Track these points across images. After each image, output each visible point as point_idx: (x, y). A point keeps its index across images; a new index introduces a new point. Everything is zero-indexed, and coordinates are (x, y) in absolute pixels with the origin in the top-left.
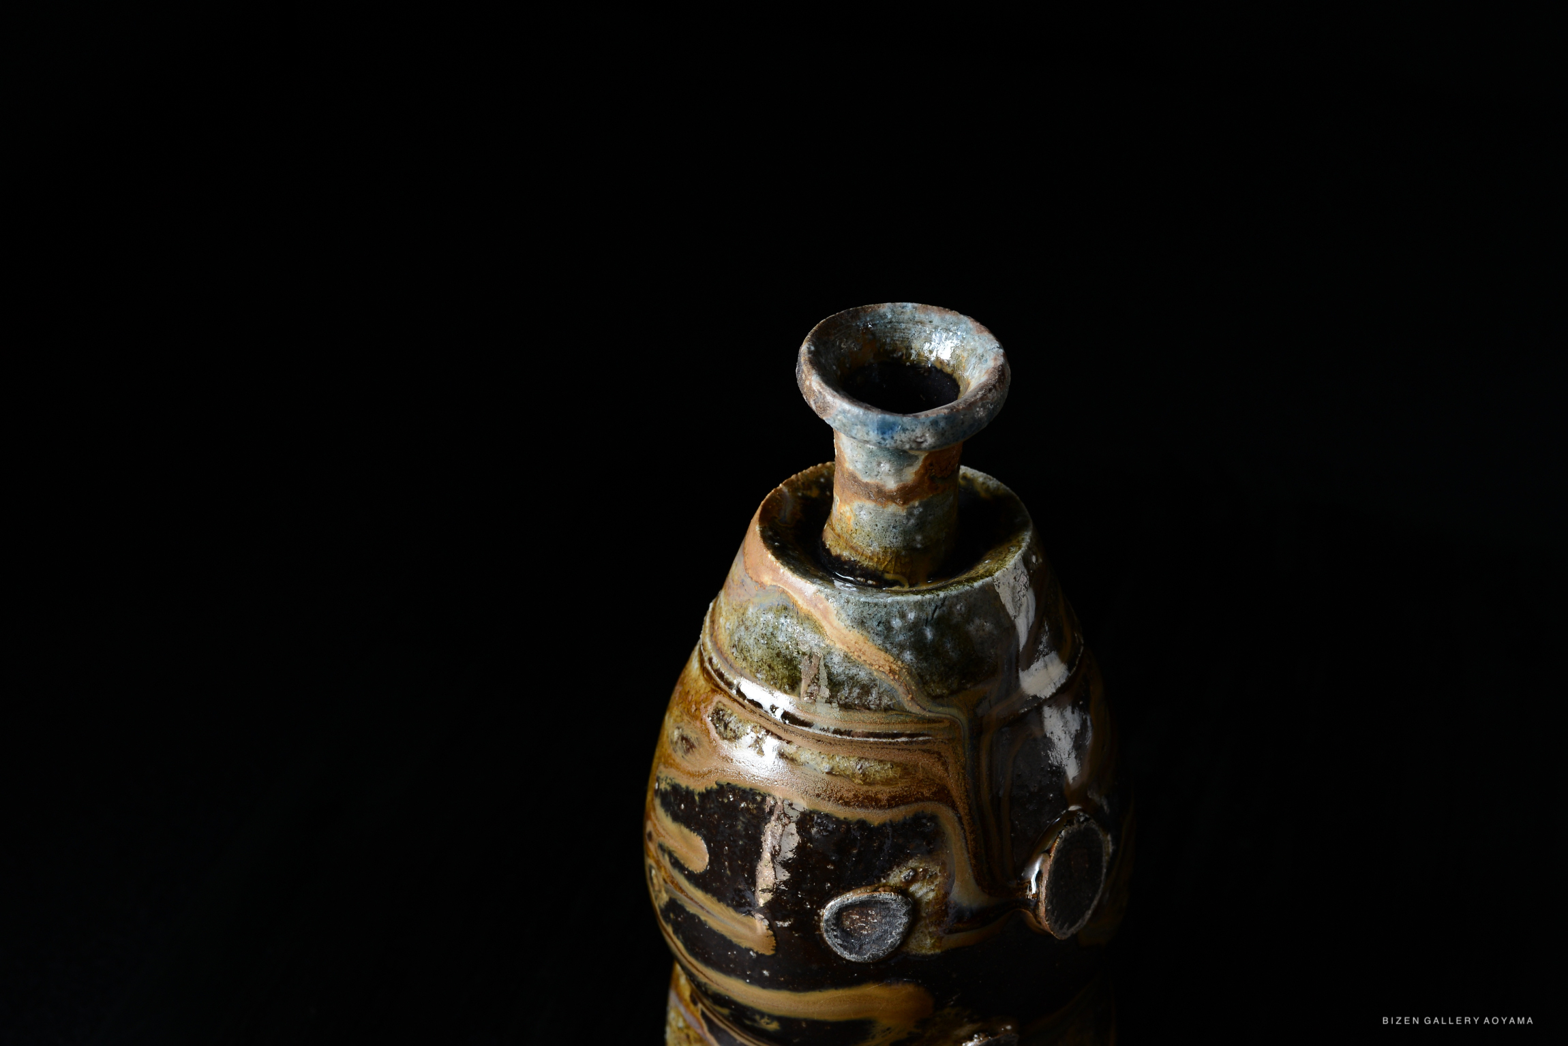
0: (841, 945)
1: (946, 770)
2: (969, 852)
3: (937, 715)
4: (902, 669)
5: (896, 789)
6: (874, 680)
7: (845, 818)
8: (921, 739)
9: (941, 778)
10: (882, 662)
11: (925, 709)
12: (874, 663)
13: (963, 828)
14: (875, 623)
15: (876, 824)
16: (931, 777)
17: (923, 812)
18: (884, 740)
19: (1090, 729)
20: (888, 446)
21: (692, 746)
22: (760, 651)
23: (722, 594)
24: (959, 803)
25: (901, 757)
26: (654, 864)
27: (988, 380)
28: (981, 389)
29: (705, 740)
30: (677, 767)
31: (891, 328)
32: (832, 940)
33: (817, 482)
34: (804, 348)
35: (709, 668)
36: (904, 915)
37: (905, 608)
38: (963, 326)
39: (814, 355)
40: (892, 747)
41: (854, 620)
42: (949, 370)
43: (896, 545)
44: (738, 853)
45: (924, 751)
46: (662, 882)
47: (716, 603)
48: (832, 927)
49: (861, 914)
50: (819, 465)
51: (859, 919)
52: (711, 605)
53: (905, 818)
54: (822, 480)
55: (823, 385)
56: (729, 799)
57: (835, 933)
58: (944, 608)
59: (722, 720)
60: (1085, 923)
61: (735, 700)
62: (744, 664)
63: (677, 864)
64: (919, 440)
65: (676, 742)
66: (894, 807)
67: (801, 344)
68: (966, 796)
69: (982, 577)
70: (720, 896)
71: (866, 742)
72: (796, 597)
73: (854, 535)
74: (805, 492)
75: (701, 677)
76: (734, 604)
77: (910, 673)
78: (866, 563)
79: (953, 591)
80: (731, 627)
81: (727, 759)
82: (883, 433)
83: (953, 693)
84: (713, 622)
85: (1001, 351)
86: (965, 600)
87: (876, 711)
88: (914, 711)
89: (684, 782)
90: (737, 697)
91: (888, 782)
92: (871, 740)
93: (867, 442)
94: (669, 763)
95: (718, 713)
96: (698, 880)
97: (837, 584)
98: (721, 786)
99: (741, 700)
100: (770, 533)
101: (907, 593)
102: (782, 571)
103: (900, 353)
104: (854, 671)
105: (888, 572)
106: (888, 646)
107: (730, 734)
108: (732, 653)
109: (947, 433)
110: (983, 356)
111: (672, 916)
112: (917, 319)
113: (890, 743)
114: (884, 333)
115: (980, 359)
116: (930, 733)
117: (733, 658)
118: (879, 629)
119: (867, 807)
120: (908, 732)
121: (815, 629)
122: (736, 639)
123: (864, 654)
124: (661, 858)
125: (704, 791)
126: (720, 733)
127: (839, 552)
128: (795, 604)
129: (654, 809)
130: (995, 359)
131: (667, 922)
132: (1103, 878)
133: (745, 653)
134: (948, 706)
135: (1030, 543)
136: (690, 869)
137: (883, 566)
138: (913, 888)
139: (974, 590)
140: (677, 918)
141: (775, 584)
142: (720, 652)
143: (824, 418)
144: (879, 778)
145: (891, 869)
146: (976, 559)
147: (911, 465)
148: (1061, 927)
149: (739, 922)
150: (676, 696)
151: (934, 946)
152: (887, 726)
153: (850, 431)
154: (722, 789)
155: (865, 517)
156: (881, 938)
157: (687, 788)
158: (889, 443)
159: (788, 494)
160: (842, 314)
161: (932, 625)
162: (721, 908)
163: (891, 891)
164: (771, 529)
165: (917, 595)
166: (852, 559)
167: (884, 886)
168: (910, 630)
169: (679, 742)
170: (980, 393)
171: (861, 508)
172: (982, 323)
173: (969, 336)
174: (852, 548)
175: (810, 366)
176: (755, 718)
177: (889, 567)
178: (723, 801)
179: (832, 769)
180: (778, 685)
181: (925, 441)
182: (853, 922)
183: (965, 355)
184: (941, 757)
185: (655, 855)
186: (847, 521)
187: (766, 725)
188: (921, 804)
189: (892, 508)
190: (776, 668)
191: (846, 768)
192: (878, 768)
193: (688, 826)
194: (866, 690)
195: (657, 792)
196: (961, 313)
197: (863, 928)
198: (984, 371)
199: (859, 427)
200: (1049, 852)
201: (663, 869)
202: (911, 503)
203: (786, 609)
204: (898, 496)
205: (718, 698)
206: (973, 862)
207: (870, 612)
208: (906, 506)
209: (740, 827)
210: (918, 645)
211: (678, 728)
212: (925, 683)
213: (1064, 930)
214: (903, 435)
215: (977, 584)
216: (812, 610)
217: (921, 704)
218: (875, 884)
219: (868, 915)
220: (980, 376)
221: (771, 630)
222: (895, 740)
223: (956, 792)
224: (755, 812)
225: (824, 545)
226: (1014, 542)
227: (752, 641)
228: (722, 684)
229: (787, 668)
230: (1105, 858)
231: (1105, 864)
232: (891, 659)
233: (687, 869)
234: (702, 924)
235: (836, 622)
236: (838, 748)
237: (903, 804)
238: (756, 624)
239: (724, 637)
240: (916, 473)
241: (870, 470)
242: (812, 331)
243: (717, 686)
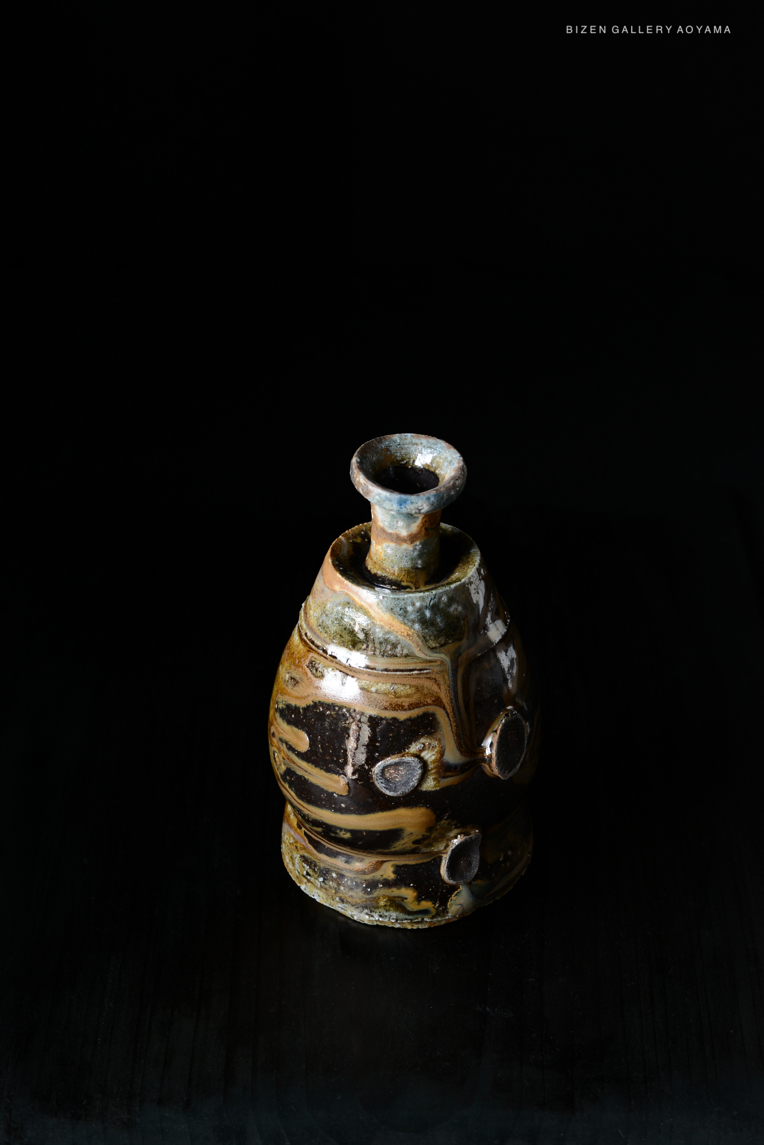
0: (385, 787)
1: (440, 688)
2: (453, 733)
3: (434, 658)
4: (414, 633)
5: (412, 700)
6: (399, 641)
7: (385, 717)
8: (425, 671)
9: (437, 693)
10: (403, 630)
11: (427, 655)
12: (398, 631)
13: (450, 720)
14: (398, 609)
15: (402, 720)
16: (431, 692)
17: (427, 712)
18: (405, 673)
19: (515, 664)
20: (403, 512)
21: (297, 682)
22: (335, 628)
23: (310, 599)
24: (447, 706)
25: (415, 682)
26: (276, 750)
27: (455, 474)
28: (452, 479)
29: (305, 678)
30: (289, 695)
31: (400, 447)
32: (380, 785)
33: (360, 534)
34: (354, 460)
35: (306, 638)
36: (419, 769)
37: (414, 600)
38: (439, 445)
39: (360, 464)
40: (409, 676)
41: (387, 608)
42: (432, 470)
43: (407, 566)
44: (326, 739)
45: (427, 678)
46: (281, 759)
47: (306, 603)
48: (380, 777)
49: (395, 770)
50: (361, 525)
51: (394, 772)
52: (303, 605)
53: (418, 715)
54: (363, 533)
55: (366, 480)
56: (320, 710)
57: (381, 781)
58: (436, 600)
59: (314, 666)
60: (516, 770)
61: (321, 655)
62: (326, 635)
63: (291, 748)
64: (420, 508)
65: (288, 681)
66: (412, 710)
67: (352, 458)
68: (451, 702)
69: (455, 582)
70: (316, 764)
71: (395, 675)
72: (354, 597)
73: (384, 562)
74: (354, 540)
75: (301, 644)
76: (318, 602)
77: (418, 636)
78: (391, 577)
79: (440, 590)
80: (317, 615)
81: (317, 688)
82: (401, 505)
83: (442, 646)
84: (306, 613)
85: (461, 458)
86: (447, 595)
87: (400, 657)
88: (421, 657)
89: (293, 703)
90: (323, 654)
91: (408, 696)
92: (398, 673)
93: (392, 510)
94: (283, 693)
95: (312, 663)
96: (302, 756)
97: (377, 589)
98: (315, 703)
99: (325, 655)
100: (337, 563)
101: (415, 592)
102: (345, 582)
103: (405, 462)
104: (387, 636)
105: (403, 581)
106: (406, 621)
107: (319, 674)
108: (318, 630)
109: (435, 504)
110: (451, 461)
111: (288, 778)
112: (414, 442)
113: (409, 675)
114: (396, 450)
115: (450, 463)
116: (430, 668)
117: (319, 632)
118: (401, 612)
119: (397, 710)
120: (418, 668)
121: (365, 614)
122: (321, 622)
123: (393, 626)
124: (281, 746)
125: (305, 706)
126: (313, 674)
127: (375, 572)
128: (354, 600)
129: (276, 719)
130: (458, 463)
131: (285, 782)
132: (525, 746)
133: (326, 629)
134: (439, 653)
135: (480, 563)
136: (299, 750)
137: (400, 578)
138: (423, 754)
139: (451, 590)
140: (291, 779)
141: (342, 590)
142: (311, 629)
143: (368, 498)
144: (403, 694)
145: (411, 744)
146: (452, 572)
147: (414, 522)
148: (504, 773)
149: (330, 779)
150: (285, 655)
151: (435, 786)
152: (406, 665)
153: (382, 504)
154: (316, 705)
155: (389, 551)
156: (407, 782)
157: (296, 705)
158: (404, 510)
159: (344, 541)
160: (373, 441)
161: (429, 609)
162: (317, 771)
163: (411, 756)
164: (337, 561)
165: (420, 592)
166: (383, 575)
167: (407, 753)
168: (418, 612)
169: (290, 681)
170: (452, 481)
171: (388, 547)
172: (450, 443)
173: (443, 450)
174: (383, 569)
175: (358, 470)
176: (333, 664)
177: (404, 578)
178: (316, 711)
179: (377, 690)
180: (346, 646)
181: (423, 508)
182: (391, 774)
183: (441, 461)
184: (437, 681)
185: (277, 745)
186: (380, 554)
187: (339, 668)
188: (426, 707)
189: (405, 546)
190: (344, 636)
191: (385, 690)
192: (402, 688)
193: (297, 726)
194: (394, 646)
195: (276, 710)
196: (438, 438)
197: (396, 777)
198: (452, 470)
199: (387, 502)
200: (496, 731)
201: (282, 752)
202: (415, 543)
203: (348, 604)
204: (408, 539)
205: (311, 655)
206: (456, 738)
207: (395, 603)
208: (412, 545)
209: (327, 725)
210: (423, 621)
211: (289, 673)
212: (427, 641)
213: (506, 774)
214: (411, 506)
215: (453, 586)
216: (363, 603)
217: (425, 652)
218: (402, 752)
219: (399, 770)
220: (450, 473)
221: (341, 615)
222: (411, 673)
223: (446, 700)
224: (335, 716)
225: (366, 568)
226: (471, 563)
227: (330, 622)
228: (314, 647)
229: (350, 636)
230: (526, 735)
231: (526, 738)
232: (408, 628)
233: (297, 751)
234: (306, 781)
235: (377, 609)
236: (380, 679)
237: (417, 708)
238: (332, 613)
239: (313, 621)
240: (418, 526)
241: (392, 525)
242: (357, 450)
243: (311, 648)
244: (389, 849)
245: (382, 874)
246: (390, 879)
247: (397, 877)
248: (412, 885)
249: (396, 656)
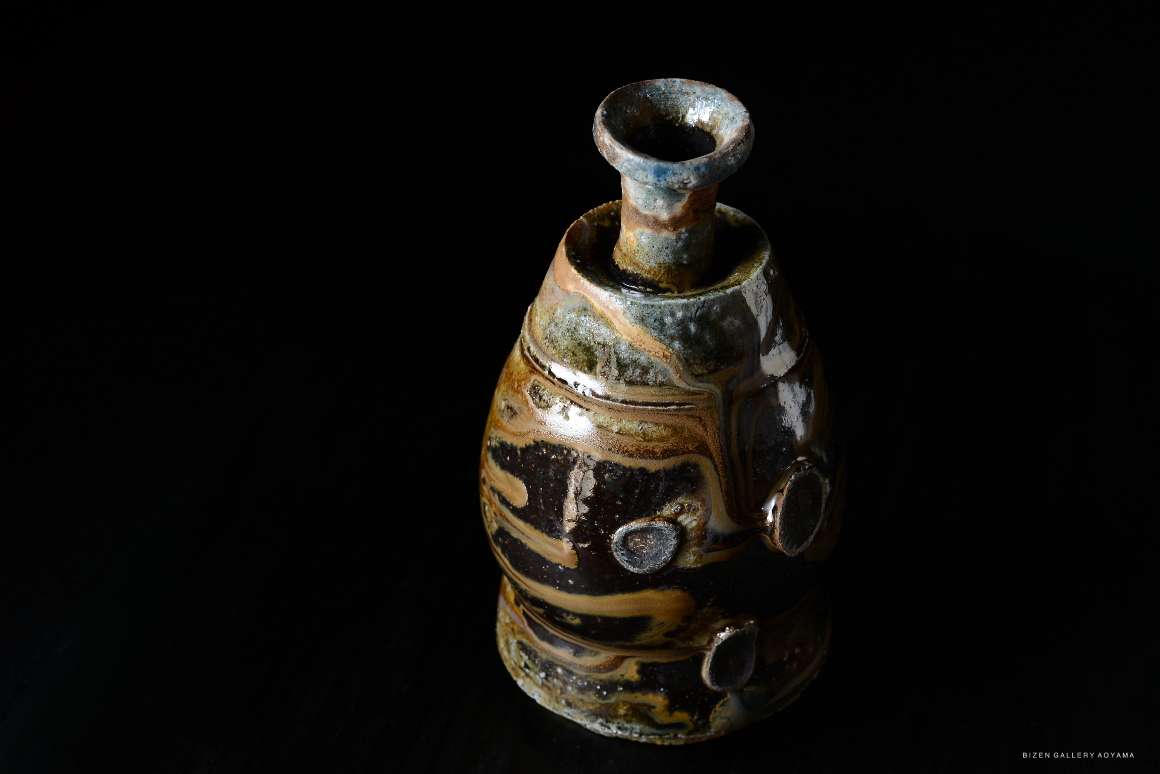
0: (627, 561)
1: (706, 430)
2: (722, 492)
3: (699, 389)
4: (672, 354)
5: (667, 445)
6: (652, 363)
7: (630, 467)
8: (687, 407)
9: (701, 437)
10: (657, 349)
11: (689, 385)
12: (652, 350)
13: (718, 474)
14: (652, 320)
15: (653, 471)
16: (694, 435)
17: (688, 461)
18: (659, 408)
19: (813, 400)
20: (662, 186)
21: (515, 413)
22: (566, 342)
23: (537, 299)
24: (715, 455)
25: (672, 421)
26: (487, 502)
27: (737, 136)
28: (732, 143)
29: (524, 408)
30: (504, 429)
31: (664, 97)
32: (620, 557)
33: (608, 215)
34: (599, 112)
35: (528, 354)
36: (674, 538)
37: (675, 308)
38: (719, 96)
39: (606, 118)
40: (665, 413)
41: (636, 318)
42: (708, 129)
43: (668, 261)
44: (550, 493)
45: (689, 416)
46: (493, 515)
47: (533, 306)
48: (620, 547)
49: (642, 538)
50: (610, 202)
51: (640, 541)
52: (529, 308)
53: (675, 466)
54: (612, 214)
55: (613, 140)
56: (543, 452)
57: (622, 552)
58: (704, 309)
59: (538, 393)
60: (809, 544)
61: (547, 379)
62: (554, 352)
63: (504, 501)
64: (685, 181)
65: (503, 411)
66: (666, 458)
67: (596, 110)
68: (721, 449)
69: (732, 285)
70: (536, 525)
71: (645, 410)
72: (593, 301)
73: (636, 254)
74: (599, 223)
75: (522, 362)
76: (546, 306)
77: (678, 358)
78: (645, 275)
79: (711, 296)
80: (544, 324)
81: (541, 423)
82: (658, 176)
83: (710, 372)
84: (530, 320)
85: (748, 114)
86: (720, 303)
87: (653, 386)
88: (681, 386)
89: (509, 440)
90: (549, 376)
91: (662, 439)
92: (650, 408)
93: (646, 183)
94: (497, 427)
95: (534, 388)
96: (519, 513)
97: (624, 291)
98: (537, 443)
99: (551, 378)
100: (573, 253)
101: (676, 297)
102: (582, 281)
103: (671, 117)
104: (636, 356)
105: (662, 282)
106: (662, 337)
107: (544, 404)
108: (545, 343)
109: (706, 177)
110: (733, 118)
111: (500, 540)
112: (684, 91)
113: (664, 410)
114: (659, 101)
115: (731, 121)
116: (693, 402)
117: (546, 347)
118: (655, 324)
119: (646, 458)
120: (677, 402)
121: (607, 325)
122: (548, 333)
123: (644, 343)
124: (492, 497)
125: (524, 446)
126: (536, 403)
127: (625, 267)
128: (592, 306)
129: (487, 461)
130: (743, 121)
131: (497, 545)
132: (822, 511)
133: (555, 343)
134: (707, 382)
135: (769, 260)
136: (514, 505)
137: (658, 278)
138: (680, 519)
139: (727, 296)
140: (504, 542)
141: (577, 291)
142: (536, 342)
143: (614, 165)
144: (655, 436)
145: (664, 504)
146: (729, 272)
147: (679, 201)
148: (791, 547)
149: (551, 544)
150: (503, 376)
151: (696, 562)
152: (661, 398)
153: (633, 175)
154: (538, 445)
155: (644, 240)
156: (657, 556)
157: (512, 444)
158: (663, 184)
159: (586, 224)
160: (627, 87)
161: (695, 322)
162: (537, 534)
163: (664, 520)
164: (574, 250)
165: (684, 299)
166: (635, 272)
167: (659, 517)
168: (679, 325)
169: (506, 410)
170: (732, 146)
171: (642, 234)
172: (733, 93)
173: (723, 103)
174: (635, 264)
175: (603, 126)
176: (562, 392)
177: (663, 278)
178: (538, 454)
179: (620, 429)
180: (580, 367)
181: (690, 182)
182: (635, 544)
183: (720, 117)
184: (702, 420)
185: (488, 495)
186: (631, 244)
187: (570, 397)
188: (686, 455)
189: (665, 234)
190: (578, 354)
191: (631, 429)
192: (654, 429)
193: (512, 473)
194: (645, 370)
195: (489, 448)
196: (717, 86)
197: (643, 548)
198: (734, 130)
199: (640, 172)
200: (782, 491)
201: (494, 505)
202: (679, 230)
203: (585, 310)
204: (669, 225)
205: (534, 377)
206: (726, 499)
207: (648, 312)
208: (676, 232)
209: (551, 473)
210: (685, 337)
211: (505, 400)
212: (690, 365)
213: (793, 549)
214: (673, 178)
215: (729, 291)
216: (605, 311)
217: (687, 381)
218: (652, 515)
219: (647, 538)
220: (731, 134)
221: (574, 326)
222: (667, 408)
223: (713, 447)
224: (562, 462)
225: (614, 262)
226: (757, 259)
227: (560, 334)
228: (538, 367)
229: (586, 354)
230: (824, 496)
231: (824, 501)
232: (664, 347)
233: (512, 505)
234: (523, 546)
235: (623, 320)
236: (625, 414)
237: (673, 456)
238: (563, 321)
239: (539, 332)
240: (683, 207)
241: (648, 205)
242: (605, 99)
243: (534, 368)
244: (632, 642)
245: (622, 673)
246: (633, 680)
247: (642, 679)
248: (662, 689)
249: (648, 385)
